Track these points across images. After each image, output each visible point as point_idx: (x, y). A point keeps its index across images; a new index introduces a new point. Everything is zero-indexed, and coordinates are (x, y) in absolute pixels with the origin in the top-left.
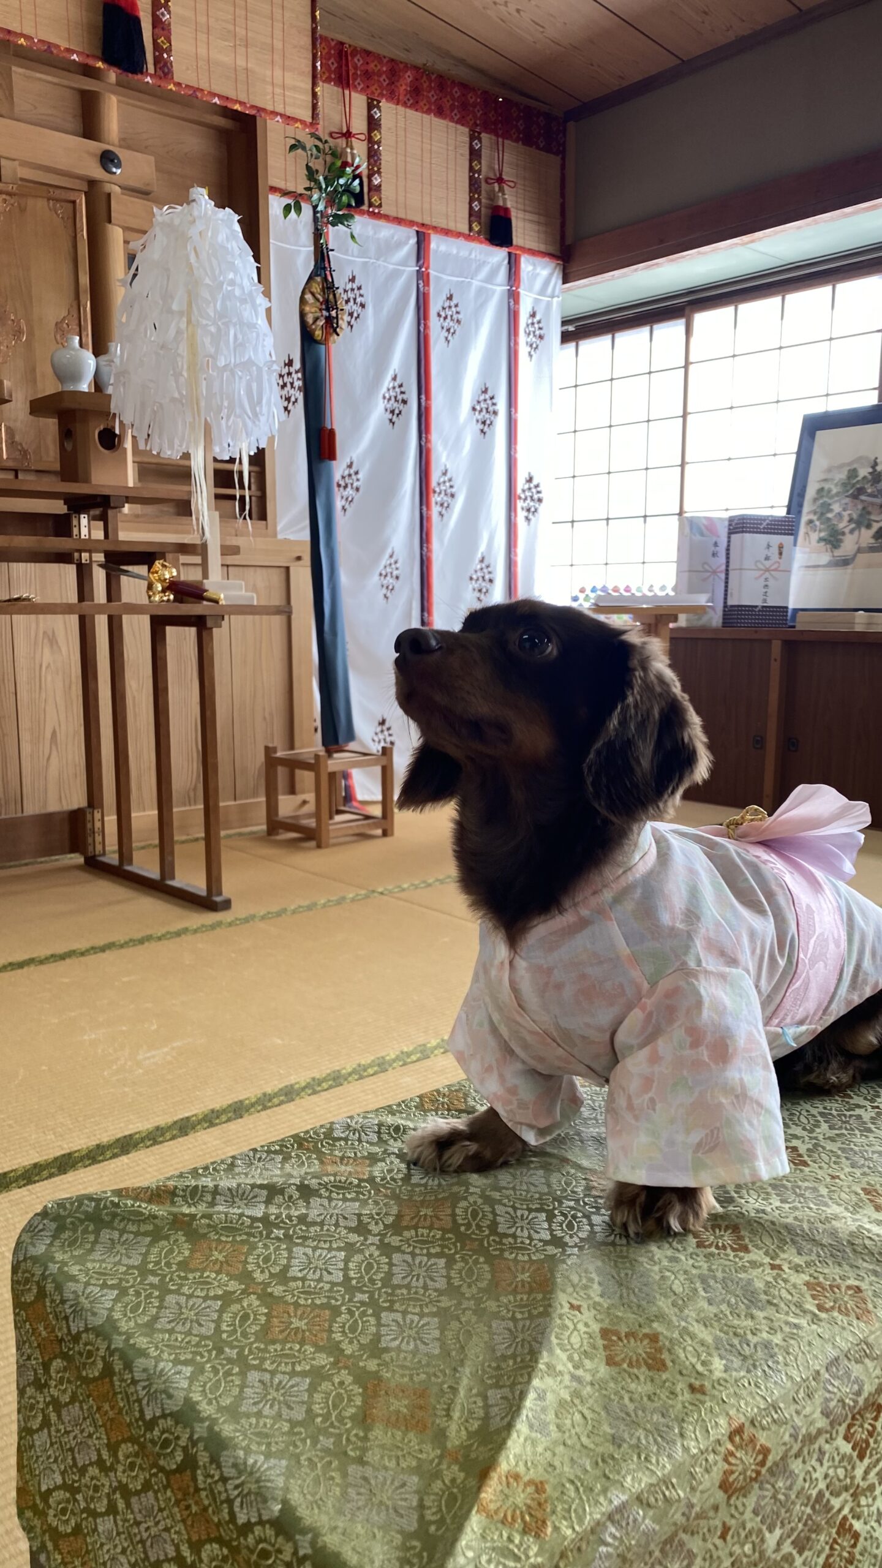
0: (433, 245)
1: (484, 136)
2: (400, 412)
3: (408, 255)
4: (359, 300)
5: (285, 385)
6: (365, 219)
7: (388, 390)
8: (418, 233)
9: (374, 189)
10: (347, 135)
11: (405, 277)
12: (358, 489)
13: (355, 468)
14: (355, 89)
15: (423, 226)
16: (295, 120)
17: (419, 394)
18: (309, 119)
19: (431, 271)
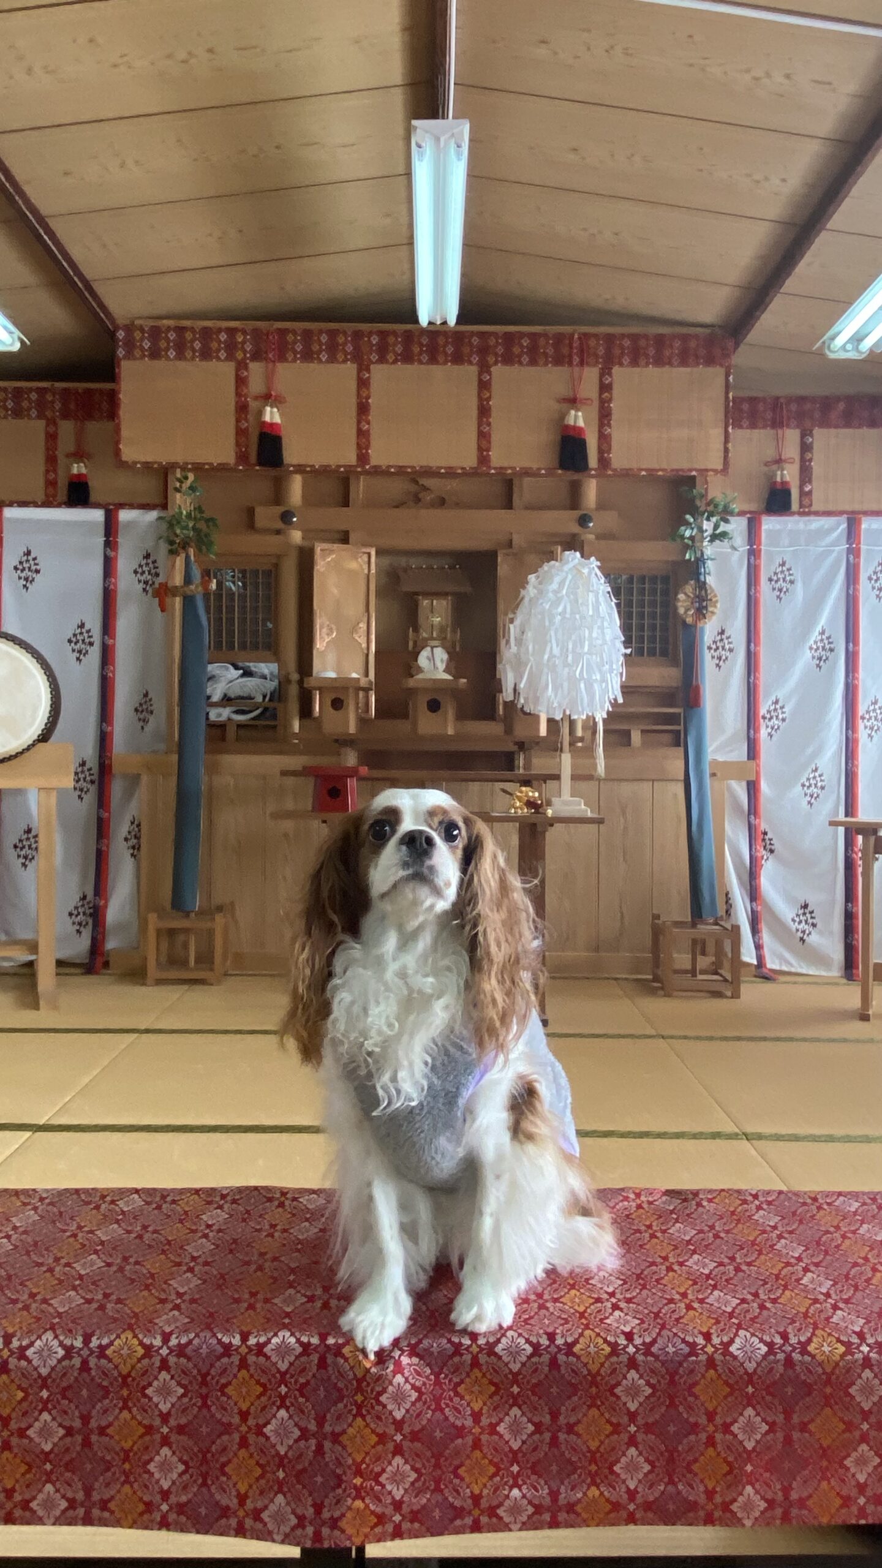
0: (863, 526)
2: (827, 658)
3: (840, 537)
4: (788, 579)
5: (717, 648)
6: (796, 518)
7: (816, 642)
8: (849, 519)
9: (804, 495)
10: (779, 461)
11: (834, 555)
12: (784, 720)
13: (780, 704)
14: (788, 426)
15: (853, 512)
16: (707, 470)
17: (847, 642)
18: (720, 467)
19: (863, 547)
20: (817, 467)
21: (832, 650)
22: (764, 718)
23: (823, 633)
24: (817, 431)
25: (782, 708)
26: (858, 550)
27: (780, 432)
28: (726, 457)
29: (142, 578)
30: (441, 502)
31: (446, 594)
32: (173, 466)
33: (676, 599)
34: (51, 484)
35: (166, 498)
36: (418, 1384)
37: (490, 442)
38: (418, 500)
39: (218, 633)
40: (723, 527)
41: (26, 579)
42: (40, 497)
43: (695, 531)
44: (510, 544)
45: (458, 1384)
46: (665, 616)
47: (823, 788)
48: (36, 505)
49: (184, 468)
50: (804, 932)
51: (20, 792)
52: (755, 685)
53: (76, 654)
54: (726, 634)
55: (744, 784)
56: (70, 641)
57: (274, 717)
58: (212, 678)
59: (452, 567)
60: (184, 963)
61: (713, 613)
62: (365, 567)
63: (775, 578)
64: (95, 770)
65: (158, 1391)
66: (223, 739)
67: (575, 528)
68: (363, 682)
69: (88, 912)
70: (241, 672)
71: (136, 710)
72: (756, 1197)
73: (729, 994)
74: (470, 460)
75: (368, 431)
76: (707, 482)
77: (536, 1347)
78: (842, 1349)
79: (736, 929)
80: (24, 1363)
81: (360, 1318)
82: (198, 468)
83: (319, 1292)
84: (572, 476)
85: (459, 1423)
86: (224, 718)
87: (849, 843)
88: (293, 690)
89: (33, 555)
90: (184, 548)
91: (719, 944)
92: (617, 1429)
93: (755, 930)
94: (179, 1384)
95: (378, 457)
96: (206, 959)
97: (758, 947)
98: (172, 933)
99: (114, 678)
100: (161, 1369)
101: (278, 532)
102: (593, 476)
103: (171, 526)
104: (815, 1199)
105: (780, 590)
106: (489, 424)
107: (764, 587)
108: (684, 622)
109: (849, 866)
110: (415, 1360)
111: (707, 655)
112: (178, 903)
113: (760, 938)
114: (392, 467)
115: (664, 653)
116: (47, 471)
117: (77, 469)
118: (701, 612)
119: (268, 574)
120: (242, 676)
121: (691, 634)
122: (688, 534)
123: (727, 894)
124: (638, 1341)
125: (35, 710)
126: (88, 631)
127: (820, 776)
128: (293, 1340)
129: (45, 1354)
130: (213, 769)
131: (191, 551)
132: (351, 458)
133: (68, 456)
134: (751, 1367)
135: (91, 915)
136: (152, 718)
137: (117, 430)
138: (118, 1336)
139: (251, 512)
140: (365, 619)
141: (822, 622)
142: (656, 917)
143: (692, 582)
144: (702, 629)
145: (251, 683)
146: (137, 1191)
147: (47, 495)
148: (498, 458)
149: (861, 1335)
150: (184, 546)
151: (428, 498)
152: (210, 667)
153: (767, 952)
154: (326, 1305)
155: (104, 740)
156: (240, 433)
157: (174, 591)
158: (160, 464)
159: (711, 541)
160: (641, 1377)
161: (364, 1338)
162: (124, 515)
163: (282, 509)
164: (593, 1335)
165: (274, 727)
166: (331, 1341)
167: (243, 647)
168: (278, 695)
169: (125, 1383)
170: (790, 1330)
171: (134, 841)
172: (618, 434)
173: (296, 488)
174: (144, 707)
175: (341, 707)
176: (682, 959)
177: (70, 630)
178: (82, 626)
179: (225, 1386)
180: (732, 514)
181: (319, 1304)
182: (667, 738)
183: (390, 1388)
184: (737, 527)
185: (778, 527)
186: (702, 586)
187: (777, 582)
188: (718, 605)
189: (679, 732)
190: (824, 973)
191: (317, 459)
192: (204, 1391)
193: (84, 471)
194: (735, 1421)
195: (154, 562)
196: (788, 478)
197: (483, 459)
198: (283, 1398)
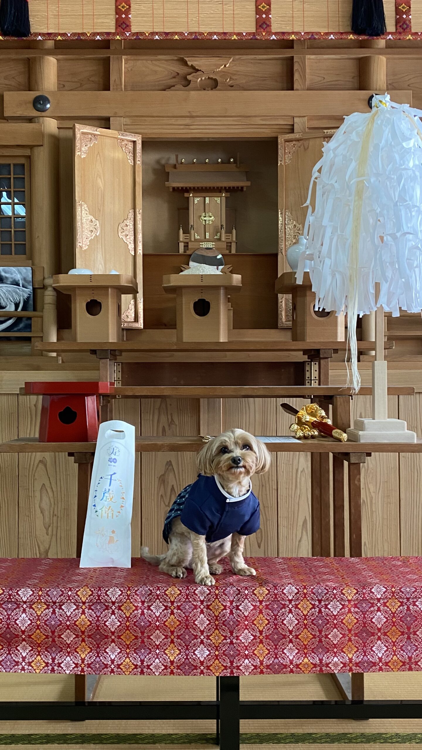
30: (214, 84)
31: (220, 190)
37: (270, 5)
38: (187, 83)
57: (28, 327)
62: (130, 157)
74: (245, 24)
84: (359, 53)
88: (49, 297)
95: (140, 22)
101: (30, 120)
114: (157, 33)
119: (19, 167)
132: (109, 25)
140: (131, 215)
145: (1, 290)
148: (279, 22)
151: (198, 79)
163: (33, 94)
168: (33, 303)
175: (99, 312)
191: (70, 27)
197: (263, 23)
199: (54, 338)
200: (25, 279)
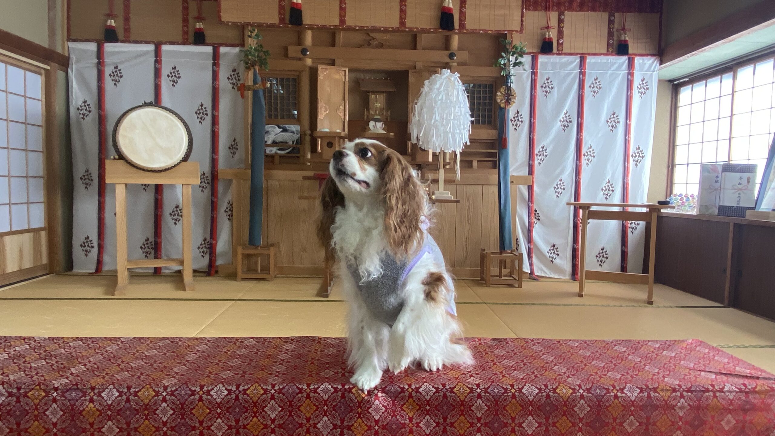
0: (588, 60)
1: (617, 14)
2: (568, 126)
3: (576, 66)
4: (550, 86)
5: (515, 120)
6: (555, 56)
7: (563, 118)
8: (580, 57)
9: (560, 45)
10: (548, 28)
11: (573, 75)
12: (546, 156)
13: (545, 148)
14: (553, 10)
15: (583, 54)
16: (513, 31)
17: (578, 118)
18: (519, 29)
19: (587, 71)
20: (566, 31)
21: (570, 122)
22: (537, 155)
23: (566, 113)
24: (566, 12)
25: (546, 150)
26: (585, 73)
27: (548, 12)
28: (522, 25)
29: (232, 82)
30: (381, 46)
31: (383, 92)
32: (248, 24)
33: (496, 95)
34: (185, 33)
35: (244, 41)
36: (385, 404)
37: (405, 15)
38: (369, 44)
39: (270, 110)
40: (520, 59)
41: (174, 81)
42: (180, 40)
43: (506, 61)
44: (415, 68)
45: (403, 405)
46: (490, 104)
47: (564, 189)
48: (178, 44)
49: (252, 25)
50: (553, 258)
51: (172, 186)
52: (533, 139)
53: (199, 120)
54: (520, 114)
55: (526, 187)
56: (196, 113)
57: (298, 152)
58: (267, 132)
59: (386, 79)
60: (255, 271)
61: (514, 102)
62: (343, 78)
63: (544, 86)
64: (210, 178)
65: (270, 409)
66: (273, 162)
67: (447, 60)
68: (343, 134)
69: (207, 246)
70: (282, 129)
71: (229, 148)
72: (532, 340)
73: (517, 286)
74: (395, 23)
75: (345, 8)
76: (512, 38)
77: (437, 389)
78: (571, 391)
79: (521, 255)
80: (209, 397)
81: (360, 378)
82: (260, 26)
83: (340, 370)
84: (446, 33)
85: (403, 422)
86: (273, 152)
87: (576, 215)
88: (308, 138)
89: (177, 69)
90: (253, 66)
91: (512, 262)
92: (472, 425)
93: (530, 257)
94: (279, 406)
95: (349, 22)
96: (266, 269)
97: (531, 265)
98: (249, 256)
99: (218, 132)
100: (271, 399)
101: (300, 59)
102: (456, 33)
103: (246, 56)
104: (559, 342)
105: (547, 92)
106: (405, 6)
107: (539, 90)
108: (500, 106)
109: (575, 227)
110: (384, 395)
111: (510, 124)
112: (252, 241)
113: (532, 261)
114: (357, 26)
115: (489, 123)
116: (184, 26)
117: (199, 25)
118: (508, 102)
119: (294, 80)
120: (282, 131)
121: (503, 112)
122: (502, 62)
123: (517, 240)
124: (482, 387)
125: (181, 145)
126: (205, 108)
127: (563, 183)
128: (330, 387)
129: (219, 393)
130: (268, 177)
131: (257, 68)
132: (337, 22)
133: (194, 18)
134: (531, 398)
135: (208, 248)
136: (237, 153)
137: (219, 6)
138: (252, 386)
139: (286, 49)
140: (343, 104)
141: (566, 108)
142: (484, 250)
143: (504, 87)
144: (509, 110)
145: (287, 135)
146: (252, 338)
147: (183, 38)
148: (410, 23)
149: (580, 386)
150: (253, 65)
151: (375, 43)
152: (266, 127)
153: (535, 268)
154: (343, 375)
155: (214, 162)
156: (281, 8)
157: (249, 88)
158: (241, 23)
159: (514, 66)
160: (483, 402)
161: (362, 385)
162: (223, 50)
163: (300, 48)
164: (462, 385)
165: (298, 157)
166: (347, 387)
167: (282, 117)
168: (300, 142)
169: (255, 406)
170: (548, 383)
171: (229, 212)
172: (469, 11)
173: (309, 38)
174: (234, 146)
175: (332, 147)
176: (495, 270)
177: (196, 107)
178: (202, 105)
179: (300, 406)
180: (524, 54)
181: (340, 374)
182: (490, 164)
183: (373, 406)
184: (526, 60)
185: (546, 60)
186: (509, 88)
187: (545, 88)
188: (517, 98)
189: (496, 161)
190: (561, 277)
191: (320, 22)
192: (290, 408)
193: (202, 27)
194: (524, 422)
195: (238, 74)
196: (552, 36)
197: (402, 23)
198: (325, 412)
199: (309, 156)
200: (297, 131)
